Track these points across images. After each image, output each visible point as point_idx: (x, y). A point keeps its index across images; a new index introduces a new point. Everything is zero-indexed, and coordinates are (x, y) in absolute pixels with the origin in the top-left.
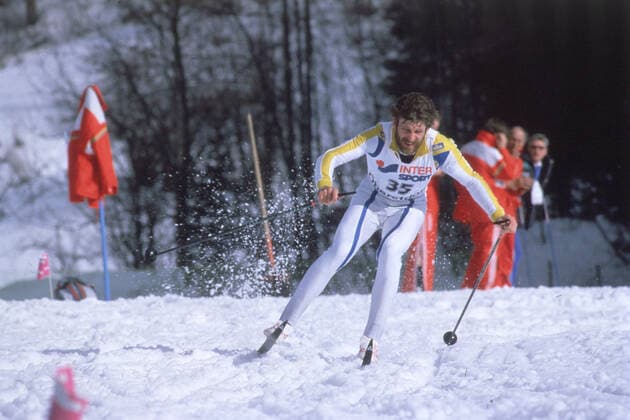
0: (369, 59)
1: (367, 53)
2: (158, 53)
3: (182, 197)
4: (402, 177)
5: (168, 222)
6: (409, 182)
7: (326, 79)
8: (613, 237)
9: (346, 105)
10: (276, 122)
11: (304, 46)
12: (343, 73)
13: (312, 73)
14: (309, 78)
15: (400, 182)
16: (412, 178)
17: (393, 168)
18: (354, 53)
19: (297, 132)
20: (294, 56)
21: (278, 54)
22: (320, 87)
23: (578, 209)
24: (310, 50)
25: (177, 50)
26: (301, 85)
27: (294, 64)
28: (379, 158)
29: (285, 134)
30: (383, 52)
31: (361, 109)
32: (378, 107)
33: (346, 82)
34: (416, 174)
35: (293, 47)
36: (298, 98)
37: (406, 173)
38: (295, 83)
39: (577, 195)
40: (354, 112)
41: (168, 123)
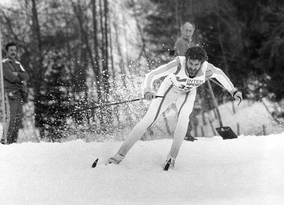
0: (139, 15)
1: (138, 12)
2: (24, 12)
3: (37, 90)
4: (188, 84)
5: (30, 103)
6: (191, 86)
7: (115, 26)
8: (272, 110)
9: (126, 40)
10: (88, 49)
11: (103, 8)
12: (125, 23)
13: (108, 22)
14: (106, 25)
15: (187, 86)
16: (193, 85)
17: (184, 80)
18: (131, 12)
19: (100, 55)
20: (98, 13)
21: (89, 13)
22: (113, 30)
23: (252, 95)
24: (106, 10)
25: (34, 10)
26: (102, 29)
27: (98, 18)
28: (178, 75)
29: (94, 55)
30: (146, 11)
31: (135, 42)
32: (144, 40)
33: (127, 27)
34: (195, 83)
35: (98, 8)
36: (100, 36)
37: (190, 82)
38: (99, 28)
39: (252, 88)
40: (131, 43)
41: (29, 50)
